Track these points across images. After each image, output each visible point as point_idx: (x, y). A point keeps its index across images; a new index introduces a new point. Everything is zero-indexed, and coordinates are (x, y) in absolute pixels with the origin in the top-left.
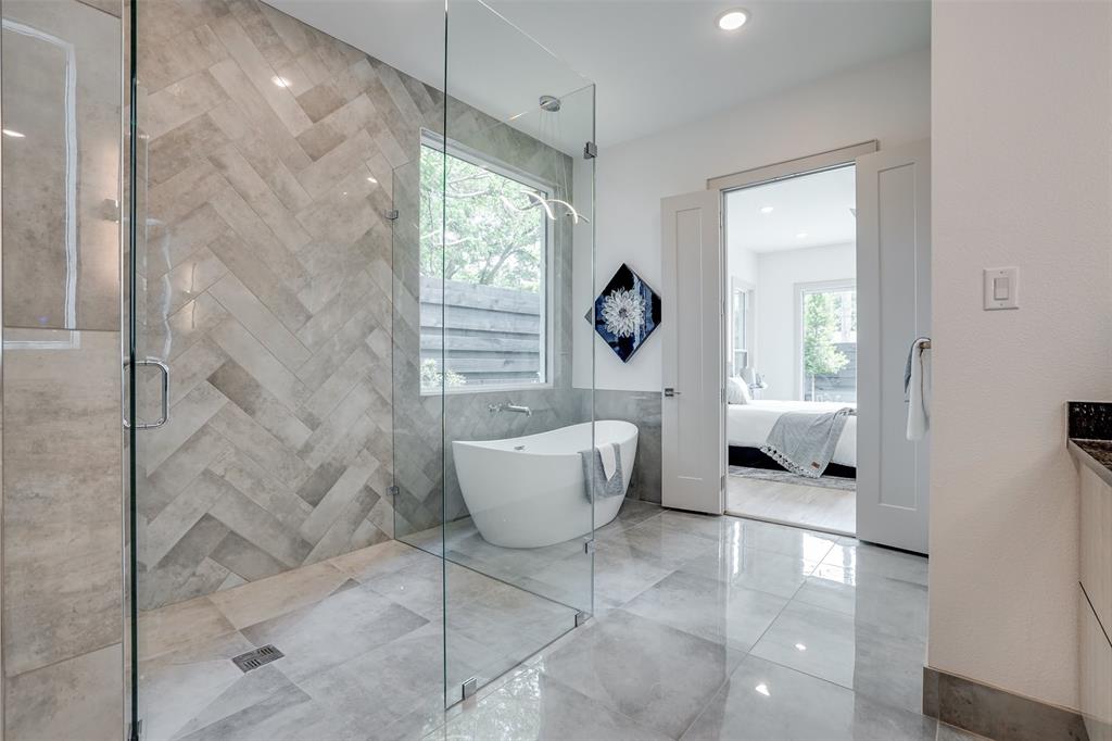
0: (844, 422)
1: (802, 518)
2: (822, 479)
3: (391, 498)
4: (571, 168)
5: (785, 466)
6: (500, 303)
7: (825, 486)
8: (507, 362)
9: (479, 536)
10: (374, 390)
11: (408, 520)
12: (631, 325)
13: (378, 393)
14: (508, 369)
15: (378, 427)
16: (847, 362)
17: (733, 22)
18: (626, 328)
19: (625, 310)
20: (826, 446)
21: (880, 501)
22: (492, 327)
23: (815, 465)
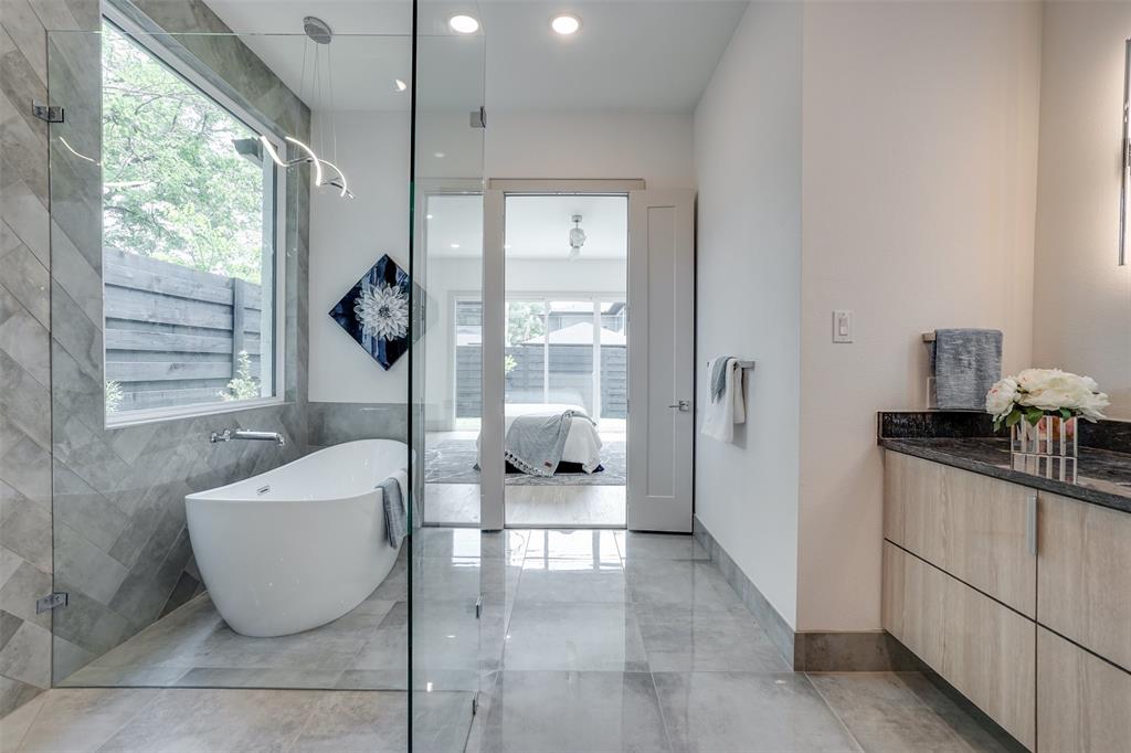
0: (570, 423)
1: (574, 519)
2: (556, 478)
3: (46, 616)
4: (309, 122)
5: (521, 468)
6: (163, 282)
7: (563, 484)
8: (174, 367)
9: (226, 628)
10: (11, 427)
11: (80, 643)
12: (396, 327)
13: (19, 432)
14: (175, 375)
15: (19, 494)
16: (515, 364)
17: (565, 26)
18: (388, 331)
19: (387, 310)
20: (556, 446)
21: (648, 494)
22: (151, 317)
23: (548, 464)
